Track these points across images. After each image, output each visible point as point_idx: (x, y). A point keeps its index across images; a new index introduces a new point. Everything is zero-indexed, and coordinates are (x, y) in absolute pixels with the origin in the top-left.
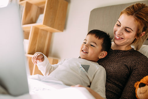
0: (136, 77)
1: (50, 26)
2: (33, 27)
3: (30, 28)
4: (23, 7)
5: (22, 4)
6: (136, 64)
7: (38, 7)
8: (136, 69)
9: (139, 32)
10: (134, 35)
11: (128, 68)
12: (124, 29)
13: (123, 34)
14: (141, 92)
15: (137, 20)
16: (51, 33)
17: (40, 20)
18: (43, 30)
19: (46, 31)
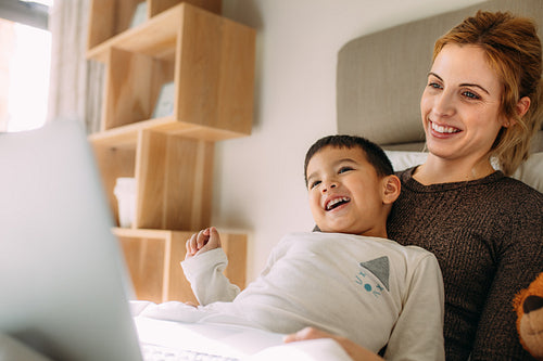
0: (518, 273)
1: (204, 123)
2: (144, 131)
3: (134, 136)
4: (102, 67)
5: (97, 56)
6: (510, 227)
7: (155, 60)
8: (511, 245)
9: (510, 96)
10: (496, 110)
11: (488, 246)
12: (455, 94)
13: (455, 112)
14: (533, 327)
15: (493, 52)
16: (211, 145)
17: (166, 104)
18: (181, 138)
19: (192, 141)
